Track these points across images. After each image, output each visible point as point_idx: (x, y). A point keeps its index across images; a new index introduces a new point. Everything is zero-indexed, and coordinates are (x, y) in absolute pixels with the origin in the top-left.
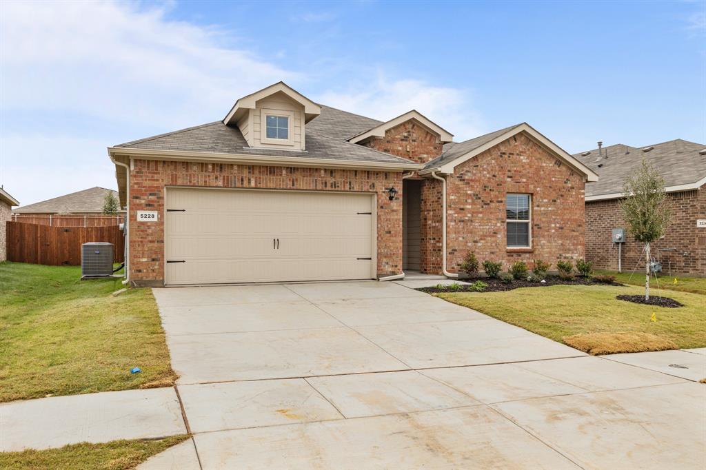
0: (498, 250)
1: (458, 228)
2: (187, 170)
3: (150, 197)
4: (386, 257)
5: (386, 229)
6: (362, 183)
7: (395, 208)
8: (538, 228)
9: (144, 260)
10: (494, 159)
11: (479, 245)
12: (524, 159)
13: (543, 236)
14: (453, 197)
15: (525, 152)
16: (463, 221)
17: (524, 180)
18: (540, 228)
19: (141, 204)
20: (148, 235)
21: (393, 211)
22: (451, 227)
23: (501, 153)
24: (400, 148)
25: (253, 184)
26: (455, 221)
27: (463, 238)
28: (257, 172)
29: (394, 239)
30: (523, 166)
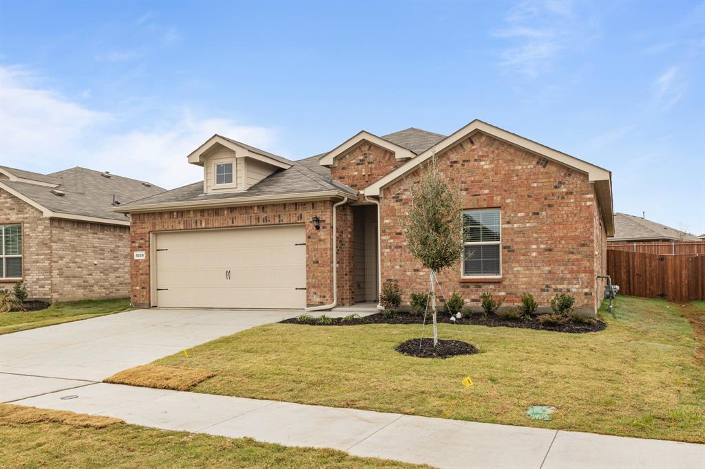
0: (447, 280)
1: (394, 255)
2: (161, 219)
3: (141, 241)
4: (313, 287)
5: (314, 259)
6: (290, 215)
7: (322, 237)
8: (509, 251)
9: (138, 288)
10: (442, 170)
11: (422, 273)
12: (485, 165)
13: (518, 262)
14: (387, 221)
15: (488, 156)
16: (400, 247)
17: (486, 191)
18: (513, 251)
19: (135, 247)
20: (140, 269)
21: (320, 240)
22: (385, 254)
23: (451, 162)
24: (356, 173)
25: (203, 225)
26: (390, 247)
27: (401, 266)
28: (206, 214)
29: (323, 268)
30: (484, 174)
